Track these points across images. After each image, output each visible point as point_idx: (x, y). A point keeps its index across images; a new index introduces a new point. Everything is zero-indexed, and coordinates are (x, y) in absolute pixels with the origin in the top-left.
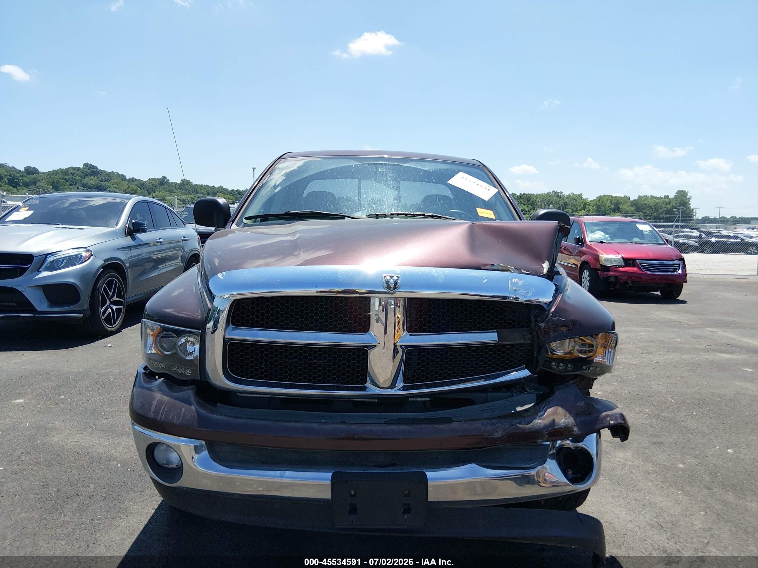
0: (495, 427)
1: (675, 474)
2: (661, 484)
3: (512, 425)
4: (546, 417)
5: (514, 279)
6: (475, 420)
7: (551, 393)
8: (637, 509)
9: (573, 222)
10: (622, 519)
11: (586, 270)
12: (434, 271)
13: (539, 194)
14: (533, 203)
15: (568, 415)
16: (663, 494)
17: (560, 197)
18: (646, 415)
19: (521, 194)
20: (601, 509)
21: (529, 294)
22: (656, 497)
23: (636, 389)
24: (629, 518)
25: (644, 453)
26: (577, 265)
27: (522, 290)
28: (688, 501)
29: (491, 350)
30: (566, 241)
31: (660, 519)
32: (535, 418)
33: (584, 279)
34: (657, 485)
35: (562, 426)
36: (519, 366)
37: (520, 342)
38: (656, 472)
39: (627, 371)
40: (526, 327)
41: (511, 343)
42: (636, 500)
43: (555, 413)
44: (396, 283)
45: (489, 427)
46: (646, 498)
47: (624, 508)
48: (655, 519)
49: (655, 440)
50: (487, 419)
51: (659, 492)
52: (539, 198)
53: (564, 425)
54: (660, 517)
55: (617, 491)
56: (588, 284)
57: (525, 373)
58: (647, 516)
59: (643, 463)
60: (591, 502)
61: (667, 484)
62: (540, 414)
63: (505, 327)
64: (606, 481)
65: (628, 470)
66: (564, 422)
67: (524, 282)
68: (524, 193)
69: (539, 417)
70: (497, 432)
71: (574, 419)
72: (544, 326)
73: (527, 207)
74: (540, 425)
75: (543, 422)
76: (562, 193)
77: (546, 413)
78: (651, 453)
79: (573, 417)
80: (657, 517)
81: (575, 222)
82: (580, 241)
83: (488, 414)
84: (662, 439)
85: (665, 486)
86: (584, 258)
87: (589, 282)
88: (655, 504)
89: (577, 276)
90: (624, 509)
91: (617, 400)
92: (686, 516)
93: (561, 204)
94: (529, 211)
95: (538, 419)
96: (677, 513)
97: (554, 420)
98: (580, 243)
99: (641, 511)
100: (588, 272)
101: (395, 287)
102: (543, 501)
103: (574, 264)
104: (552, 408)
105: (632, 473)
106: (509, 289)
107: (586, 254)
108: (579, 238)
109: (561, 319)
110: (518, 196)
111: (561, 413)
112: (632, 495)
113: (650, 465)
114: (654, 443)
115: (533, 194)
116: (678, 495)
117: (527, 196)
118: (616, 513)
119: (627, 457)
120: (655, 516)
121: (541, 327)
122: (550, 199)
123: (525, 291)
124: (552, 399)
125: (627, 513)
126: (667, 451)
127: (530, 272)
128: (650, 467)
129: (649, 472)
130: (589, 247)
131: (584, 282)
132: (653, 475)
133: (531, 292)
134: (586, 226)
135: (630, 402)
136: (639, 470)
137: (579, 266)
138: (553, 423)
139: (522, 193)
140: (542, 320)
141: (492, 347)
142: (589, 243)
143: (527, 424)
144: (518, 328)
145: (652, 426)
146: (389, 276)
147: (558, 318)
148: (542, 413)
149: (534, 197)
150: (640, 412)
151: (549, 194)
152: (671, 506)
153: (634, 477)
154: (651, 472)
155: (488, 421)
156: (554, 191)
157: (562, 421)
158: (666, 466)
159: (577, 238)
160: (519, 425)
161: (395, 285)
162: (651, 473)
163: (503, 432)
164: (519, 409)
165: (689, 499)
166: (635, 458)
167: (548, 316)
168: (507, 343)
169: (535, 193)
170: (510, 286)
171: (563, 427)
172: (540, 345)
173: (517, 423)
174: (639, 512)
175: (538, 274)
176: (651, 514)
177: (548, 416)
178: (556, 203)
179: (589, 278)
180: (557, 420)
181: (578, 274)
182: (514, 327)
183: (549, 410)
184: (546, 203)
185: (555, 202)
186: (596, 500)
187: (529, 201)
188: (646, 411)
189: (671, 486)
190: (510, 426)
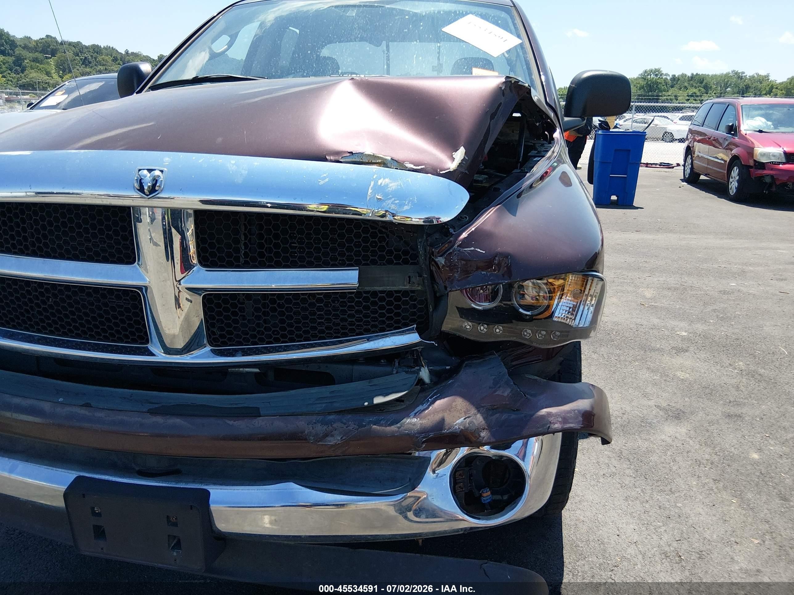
0: (330, 427)
1: (739, 468)
2: (712, 484)
3: (361, 426)
4: (429, 414)
5: (382, 179)
6: (297, 415)
7: (454, 372)
8: (654, 524)
9: (729, 105)
10: (624, 537)
11: (735, 168)
12: (233, 162)
13: (716, 75)
14: (707, 86)
15: (473, 411)
16: (707, 500)
17: (741, 79)
18: (736, 371)
19: (693, 74)
20: (600, 516)
21: (406, 208)
22: (693, 506)
23: (738, 331)
24: (636, 538)
25: (707, 431)
26: (726, 161)
27: (393, 199)
28: (742, 517)
29: (351, 300)
30: (717, 130)
31: (683, 545)
32: (408, 416)
33: (732, 178)
34: (704, 485)
35: (456, 429)
36: (406, 325)
37: (403, 287)
38: (712, 463)
39: (738, 304)
40: (412, 264)
41: (389, 288)
42: (660, 507)
43: (448, 408)
44: (155, 181)
45: (320, 429)
46: (678, 505)
47: (636, 518)
48: (675, 544)
49: (734, 410)
50: (318, 414)
51: (701, 497)
52: (715, 80)
53: (462, 427)
54: (685, 542)
55: (637, 490)
56: (736, 184)
57: (413, 338)
58: (665, 537)
59: (697, 447)
60: (590, 503)
61: (721, 485)
62: (421, 408)
63: (374, 262)
64: (627, 472)
65: (671, 456)
66: (462, 422)
67: (400, 185)
68: (697, 74)
69: (416, 414)
70: (332, 436)
71: (484, 419)
72: (443, 263)
73: (699, 90)
74: (414, 427)
75: (421, 422)
76: (744, 73)
77: (431, 408)
78: (717, 431)
79: (482, 414)
80: (680, 540)
81: (731, 105)
82: (733, 130)
83: (324, 405)
84: (744, 410)
85: (717, 488)
86: (735, 151)
87: (737, 182)
88: (687, 518)
89: (724, 175)
90: (634, 521)
91: (704, 345)
92: (728, 543)
93: (741, 87)
94: (701, 96)
95: (412, 417)
96: (715, 537)
97: (443, 420)
98: (733, 133)
99: (660, 527)
100: (738, 170)
101: (153, 190)
102: (420, 541)
103: (722, 159)
104: (446, 399)
105: (674, 461)
106: (368, 198)
107: (739, 147)
108: (733, 125)
109: (479, 250)
110: (689, 77)
111: (459, 408)
112: (659, 497)
113: (709, 450)
114: (729, 416)
115: (708, 75)
116: (730, 506)
117: (699, 77)
118: (620, 526)
119: (678, 435)
120: (677, 539)
121: (439, 263)
122: (728, 81)
123: (397, 201)
124: (452, 383)
125: (636, 528)
126: (743, 430)
127: (423, 167)
128: (706, 454)
129: (702, 461)
130: (743, 138)
131: (731, 182)
132: (705, 467)
133: (408, 203)
134: (744, 110)
135: (722, 350)
136: (688, 456)
137: (728, 161)
138: (441, 423)
139: (695, 74)
140: (441, 254)
141: (353, 295)
142: (743, 132)
143: (390, 425)
144: (396, 264)
145: (738, 388)
146: (147, 169)
147: (473, 249)
148: (425, 406)
149: (709, 78)
150: (730, 365)
151: (727, 75)
152: (711, 523)
153: (674, 468)
154: (705, 462)
155: (320, 418)
156: (734, 71)
157: (459, 421)
158: (731, 454)
159: (729, 125)
160: (374, 426)
161: (154, 185)
162: (703, 464)
163: (343, 436)
164: (378, 400)
165: (744, 515)
166: (690, 437)
167: (453, 246)
168: (381, 289)
169: (710, 74)
170: (370, 191)
171: (458, 431)
172: (438, 295)
173: (370, 423)
174: (655, 529)
175: (439, 170)
176: (673, 535)
177: (436, 412)
178: (736, 86)
179: (737, 178)
180: (448, 420)
181: (726, 172)
182: (390, 262)
183: (438, 403)
184: (722, 86)
185: (735, 84)
186: (599, 501)
187: (701, 83)
188: (739, 365)
189: (725, 488)
190: (357, 427)
